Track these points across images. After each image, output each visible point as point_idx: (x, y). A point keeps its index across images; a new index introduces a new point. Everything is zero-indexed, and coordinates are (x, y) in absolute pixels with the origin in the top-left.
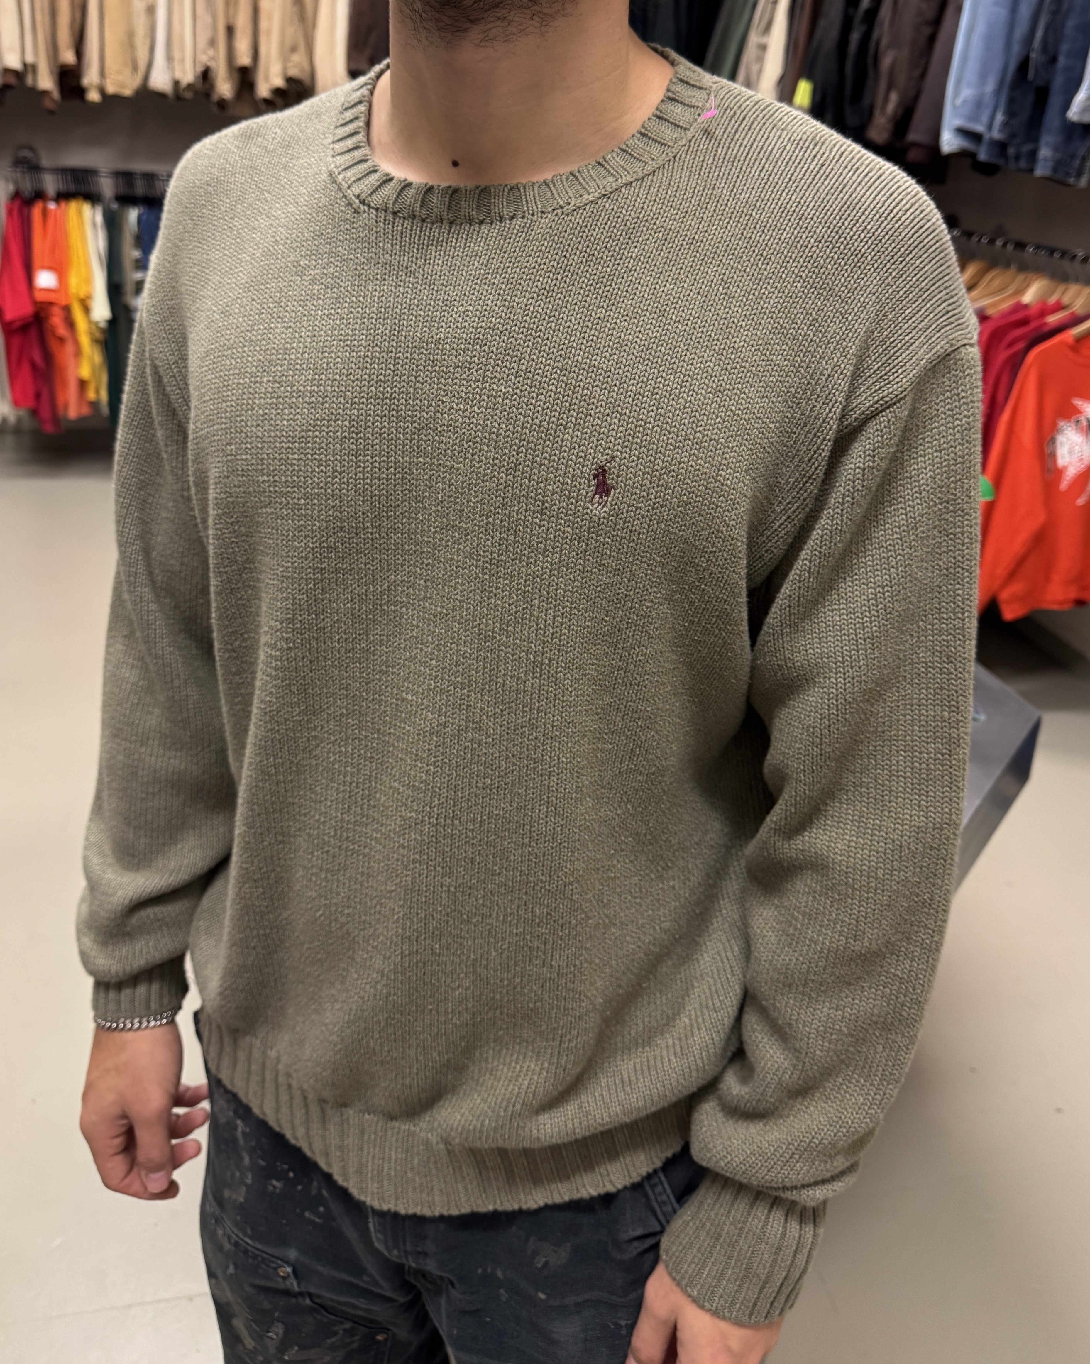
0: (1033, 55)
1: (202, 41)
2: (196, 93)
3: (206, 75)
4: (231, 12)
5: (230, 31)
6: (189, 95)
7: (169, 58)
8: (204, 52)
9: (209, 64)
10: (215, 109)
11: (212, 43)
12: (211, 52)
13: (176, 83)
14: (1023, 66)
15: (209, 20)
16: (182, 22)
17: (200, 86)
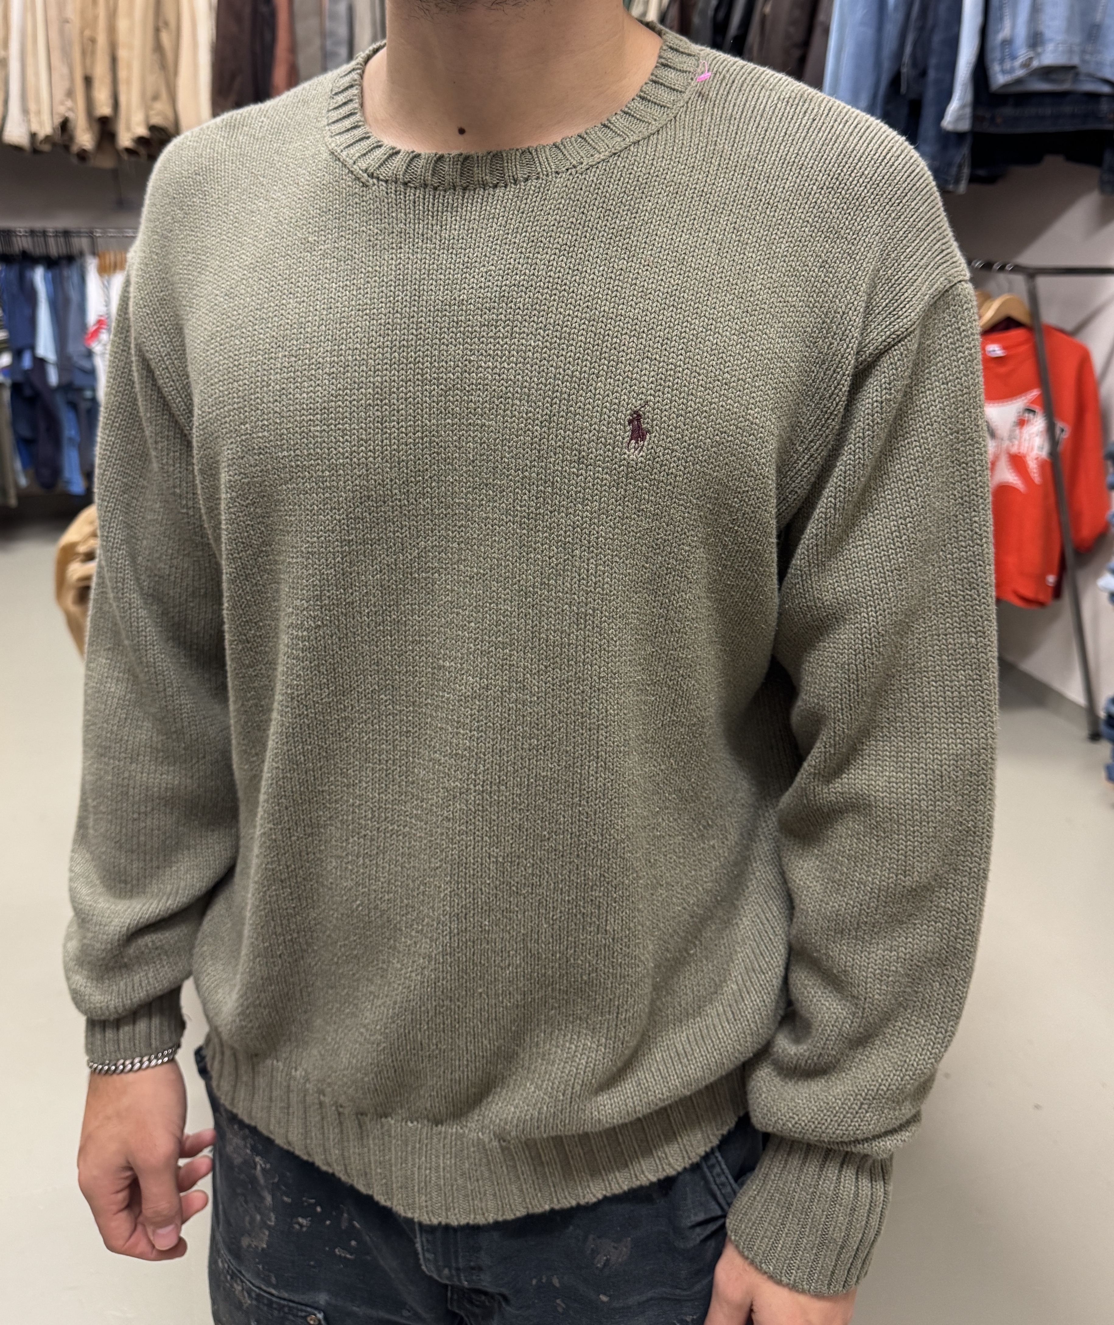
0: (904, 70)
1: (59, 94)
2: (54, 145)
3: (65, 126)
4: (88, 62)
5: (88, 81)
6: (46, 148)
7: (25, 111)
8: (62, 103)
9: (67, 115)
10: (75, 161)
11: (70, 94)
12: (69, 103)
13: (33, 136)
14: (895, 81)
15: (65, 71)
16: (37, 74)
17: (58, 138)
